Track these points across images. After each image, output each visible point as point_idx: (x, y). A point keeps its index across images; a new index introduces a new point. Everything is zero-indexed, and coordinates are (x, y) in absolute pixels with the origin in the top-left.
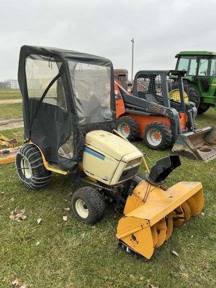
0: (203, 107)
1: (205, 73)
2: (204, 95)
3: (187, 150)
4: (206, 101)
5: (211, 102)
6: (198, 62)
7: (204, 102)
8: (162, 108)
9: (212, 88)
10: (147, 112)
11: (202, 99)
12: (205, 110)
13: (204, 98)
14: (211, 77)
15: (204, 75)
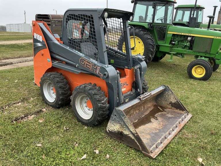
0: (159, 55)
1: (161, 20)
2: (160, 43)
3: (126, 132)
4: (162, 49)
5: (167, 50)
6: (154, 8)
7: (160, 50)
8: (95, 65)
9: (168, 36)
10: (78, 68)
11: (158, 47)
12: (161, 58)
13: (159, 46)
14: (168, 24)
15: (160, 22)
